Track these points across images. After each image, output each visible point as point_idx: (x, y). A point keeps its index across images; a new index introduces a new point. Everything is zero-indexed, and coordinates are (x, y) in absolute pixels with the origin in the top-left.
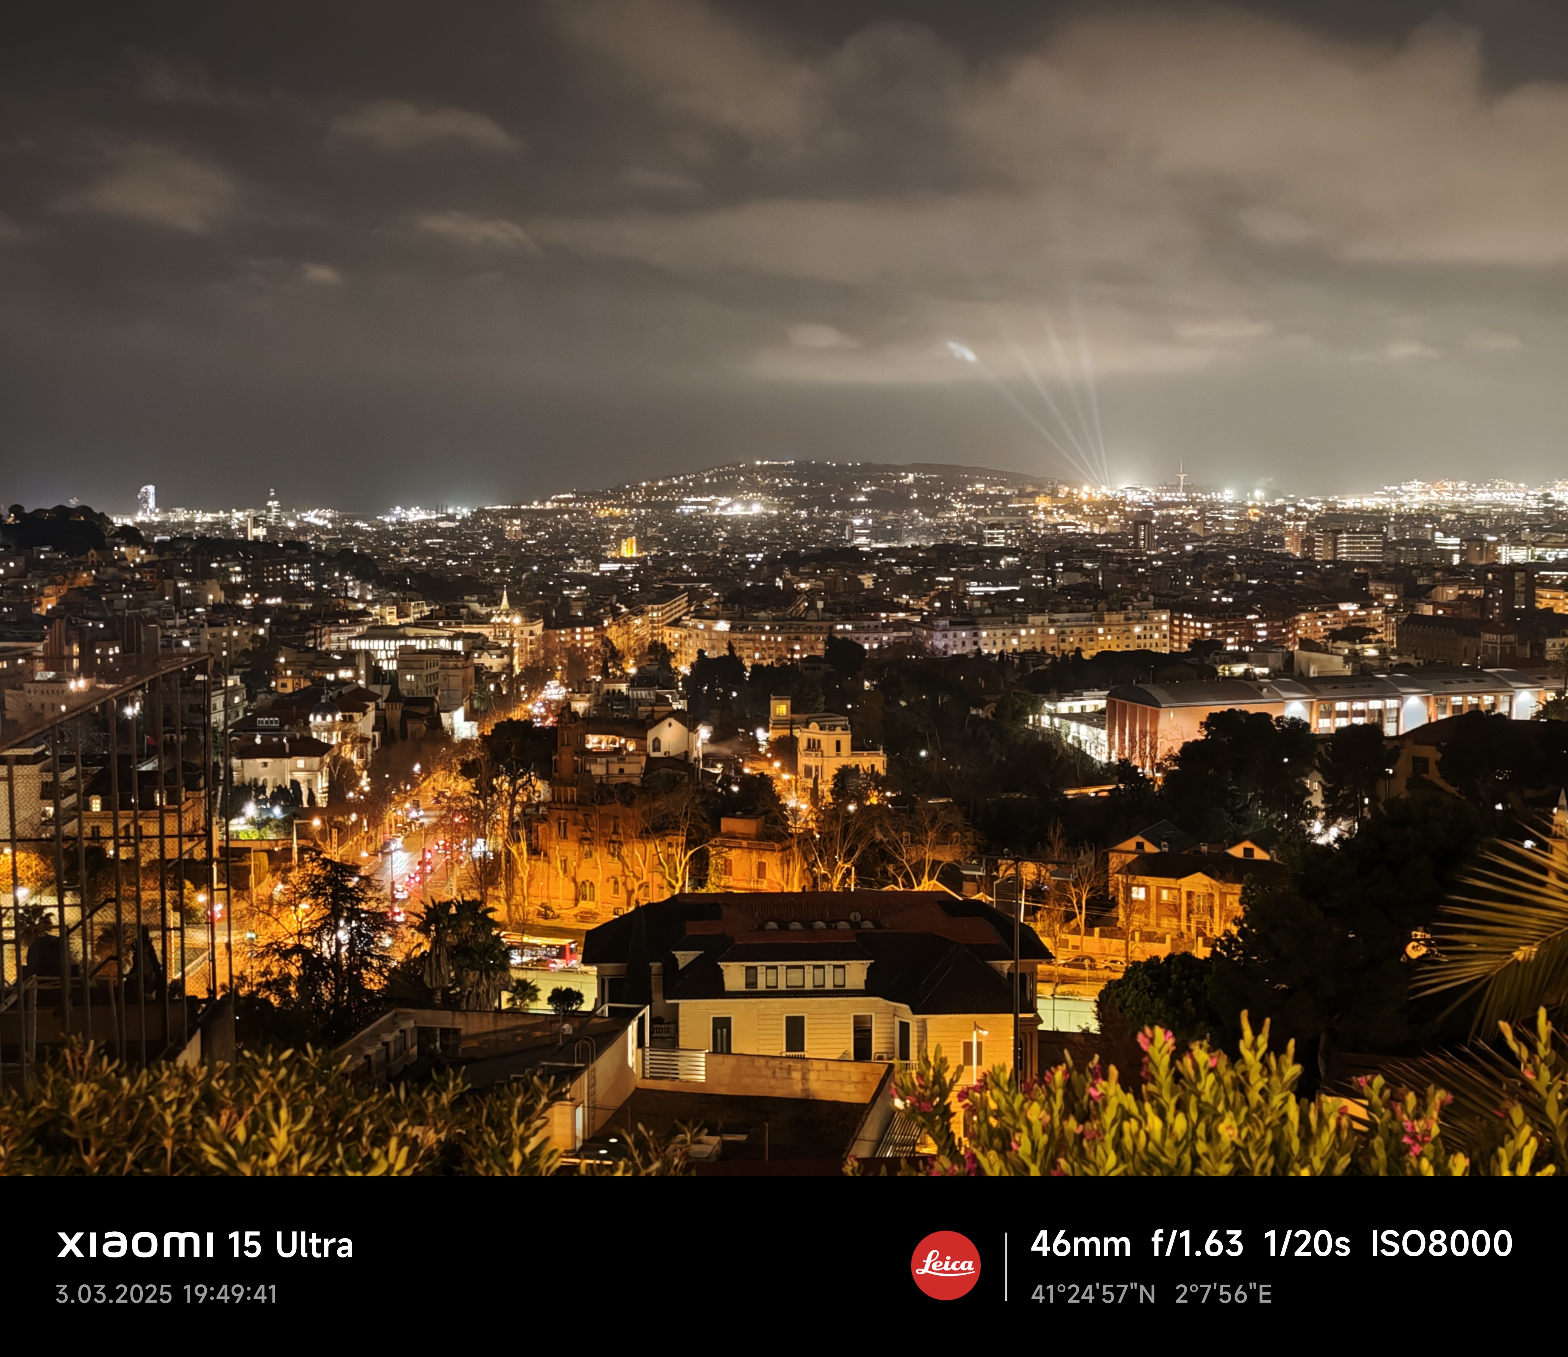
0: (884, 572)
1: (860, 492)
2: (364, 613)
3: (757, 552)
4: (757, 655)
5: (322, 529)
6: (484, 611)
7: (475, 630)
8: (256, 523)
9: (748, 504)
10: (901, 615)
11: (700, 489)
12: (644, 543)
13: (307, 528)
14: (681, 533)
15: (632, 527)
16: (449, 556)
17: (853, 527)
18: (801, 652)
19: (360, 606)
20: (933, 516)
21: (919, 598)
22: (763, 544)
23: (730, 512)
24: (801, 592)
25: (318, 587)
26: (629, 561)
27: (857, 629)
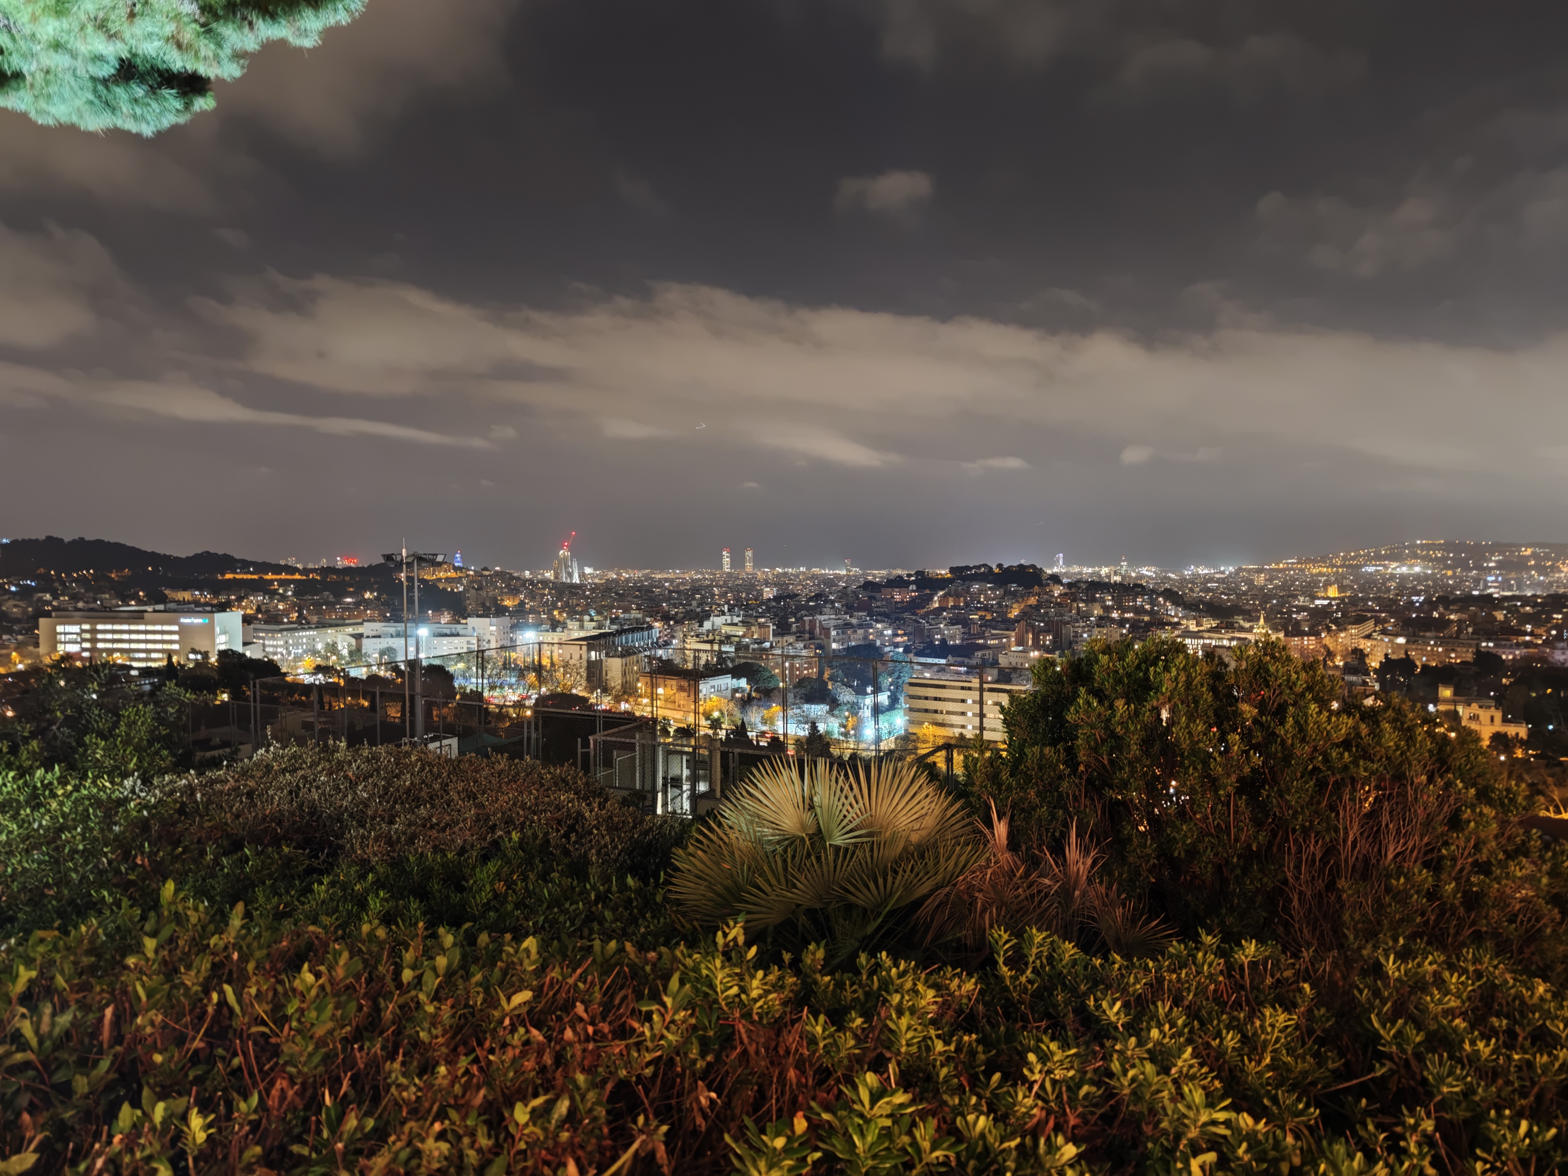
0: (1512, 610)
1: (1491, 561)
2: (1178, 623)
3: (1419, 595)
4: (1424, 659)
5: (1150, 577)
6: (1247, 625)
7: (1243, 635)
8: (1116, 573)
9: (1411, 566)
10: (1528, 638)
11: (1378, 557)
12: (1341, 589)
13: (1142, 577)
14: (1364, 584)
15: (1333, 579)
16: (1222, 593)
17: (1486, 582)
18: (1456, 658)
19: (1176, 620)
20: (1546, 575)
21: (1539, 627)
22: (1421, 590)
23: (1398, 571)
24: (1452, 621)
25: (1152, 609)
26: (1334, 599)
27: (1496, 646)
